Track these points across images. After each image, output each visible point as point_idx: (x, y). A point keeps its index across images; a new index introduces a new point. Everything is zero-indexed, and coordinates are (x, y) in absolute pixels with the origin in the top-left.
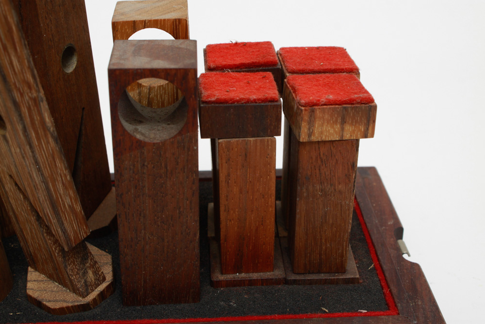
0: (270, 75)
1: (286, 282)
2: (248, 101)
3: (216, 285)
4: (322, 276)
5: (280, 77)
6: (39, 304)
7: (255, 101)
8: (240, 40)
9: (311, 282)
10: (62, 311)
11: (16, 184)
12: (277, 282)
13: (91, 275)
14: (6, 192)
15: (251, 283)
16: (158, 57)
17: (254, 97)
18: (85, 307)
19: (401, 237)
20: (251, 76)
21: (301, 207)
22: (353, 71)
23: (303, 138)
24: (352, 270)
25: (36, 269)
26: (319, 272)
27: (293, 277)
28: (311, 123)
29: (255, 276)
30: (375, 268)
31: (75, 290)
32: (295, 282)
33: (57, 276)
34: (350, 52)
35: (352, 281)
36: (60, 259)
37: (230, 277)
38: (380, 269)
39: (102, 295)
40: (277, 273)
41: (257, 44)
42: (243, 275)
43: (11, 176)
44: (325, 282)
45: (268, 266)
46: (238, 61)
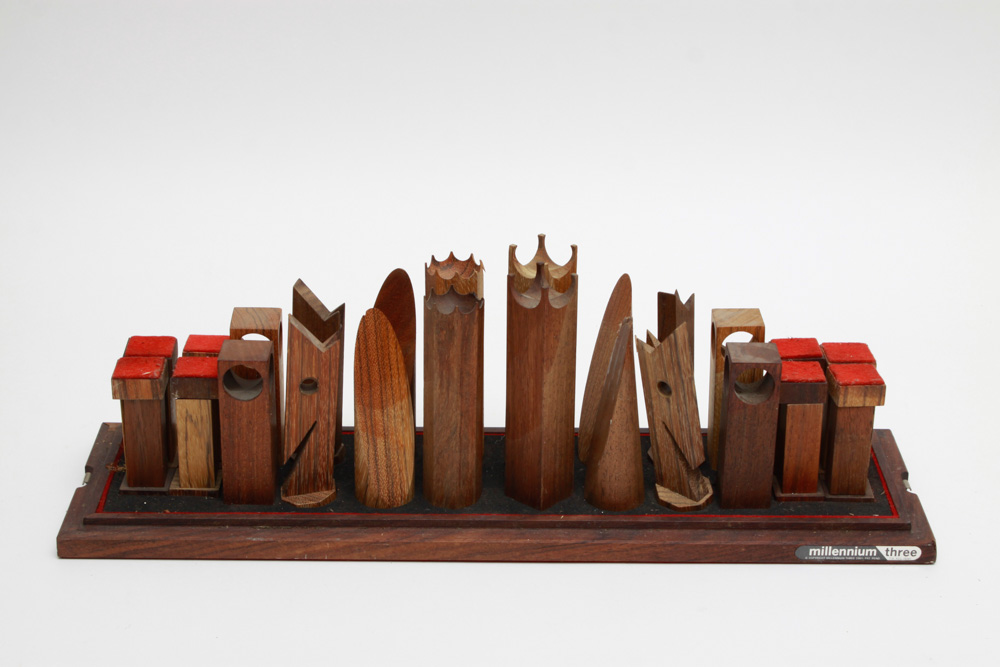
0: (817, 363)
1: (825, 499)
2: (807, 381)
3: (779, 499)
4: (849, 497)
5: (824, 365)
6: (668, 505)
7: (811, 382)
8: (794, 337)
9: (842, 500)
10: (684, 508)
11: (666, 427)
12: (819, 499)
13: (701, 488)
14: (655, 433)
15: (803, 499)
16: (757, 356)
17: (810, 379)
18: (697, 508)
19: (907, 479)
20: (806, 364)
21: (837, 449)
22: (872, 362)
23: (840, 405)
24: (870, 493)
25: (662, 485)
26: (847, 494)
27: (830, 497)
28: (845, 396)
29: (805, 495)
30: (885, 494)
31: (692, 497)
32: (831, 500)
33: (681, 490)
34: (870, 348)
35: (870, 500)
36: (686, 476)
37: (788, 495)
38: (888, 495)
39: (707, 501)
40: (819, 494)
41: (807, 340)
42: (796, 494)
43: (664, 423)
44: (852, 500)
45: (814, 490)
46: (796, 353)
